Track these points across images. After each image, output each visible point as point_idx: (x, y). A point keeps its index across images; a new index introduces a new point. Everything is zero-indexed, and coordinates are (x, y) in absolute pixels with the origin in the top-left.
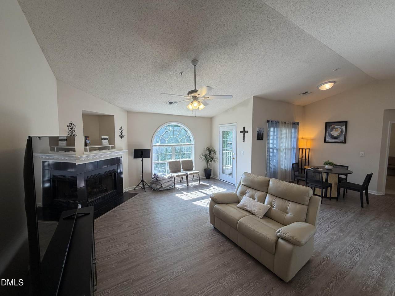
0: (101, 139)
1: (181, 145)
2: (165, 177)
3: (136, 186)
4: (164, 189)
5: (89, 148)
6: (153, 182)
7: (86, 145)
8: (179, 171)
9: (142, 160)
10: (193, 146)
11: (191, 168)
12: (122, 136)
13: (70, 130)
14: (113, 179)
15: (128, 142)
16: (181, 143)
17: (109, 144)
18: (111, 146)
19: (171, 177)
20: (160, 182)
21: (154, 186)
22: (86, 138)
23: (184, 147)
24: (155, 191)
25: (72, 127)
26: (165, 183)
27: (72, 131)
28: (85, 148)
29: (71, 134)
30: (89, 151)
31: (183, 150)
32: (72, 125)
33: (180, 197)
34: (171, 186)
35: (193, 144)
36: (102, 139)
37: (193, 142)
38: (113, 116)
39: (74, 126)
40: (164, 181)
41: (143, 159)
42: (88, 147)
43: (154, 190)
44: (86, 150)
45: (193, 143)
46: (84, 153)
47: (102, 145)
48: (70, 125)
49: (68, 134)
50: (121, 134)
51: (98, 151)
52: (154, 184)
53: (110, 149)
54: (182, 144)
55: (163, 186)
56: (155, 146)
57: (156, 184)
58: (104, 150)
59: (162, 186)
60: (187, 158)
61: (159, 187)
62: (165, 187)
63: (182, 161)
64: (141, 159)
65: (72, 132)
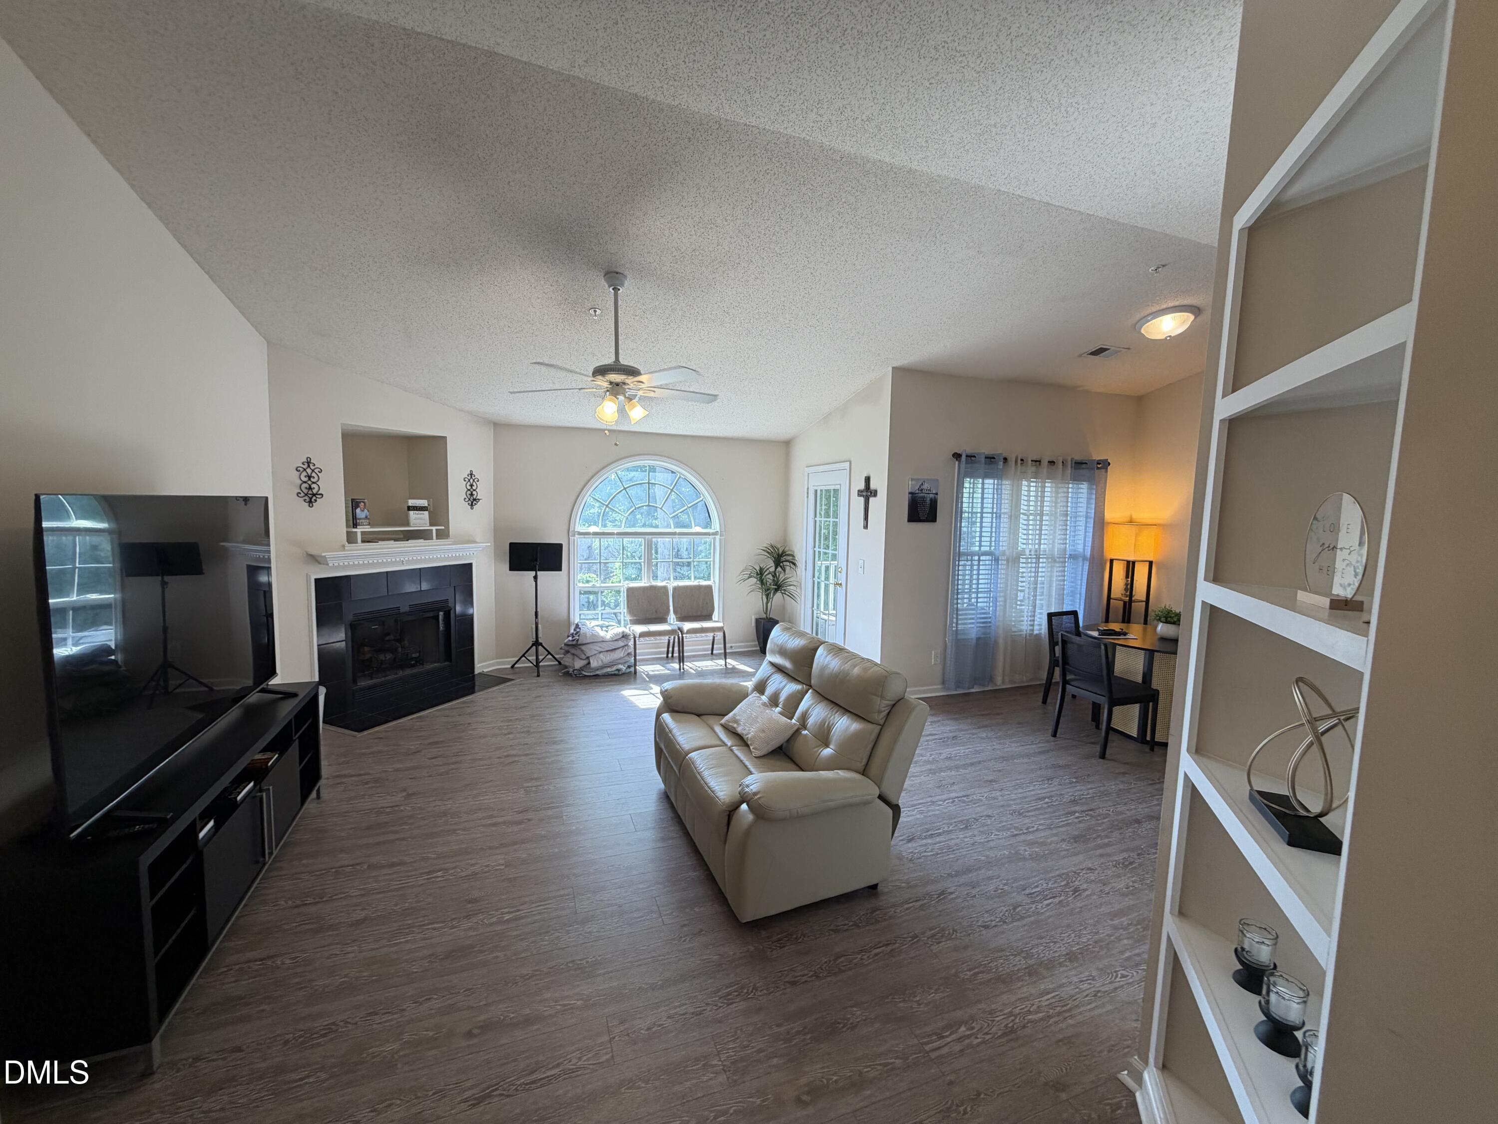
0: (406, 508)
1: (674, 534)
2: (602, 633)
3: (515, 657)
4: (598, 673)
5: (362, 532)
6: (567, 648)
7: (354, 522)
8: (662, 620)
9: (535, 578)
10: (718, 537)
11: (705, 613)
12: (472, 500)
13: (305, 479)
14: (441, 628)
15: (496, 520)
16: (675, 527)
17: (431, 525)
18: (434, 528)
19: (623, 637)
20: (583, 648)
21: (567, 660)
22: (354, 504)
23: (685, 540)
24: (571, 675)
25: (309, 471)
26: (601, 652)
27: (309, 482)
28: (347, 532)
29: (306, 491)
30: (363, 541)
31: (684, 554)
32: (309, 466)
33: (631, 698)
34: (621, 667)
35: (716, 533)
36: (410, 508)
37: (716, 526)
38: (444, 439)
39: (316, 471)
40: (597, 648)
41: (539, 573)
42: (359, 530)
43: (567, 674)
44: (351, 538)
45: (718, 530)
46: (344, 546)
47: (408, 524)
48: (305, 467)
49: (300, 491)
50: (472, 495)
51: (392, 542)
52: (569, 655)
53: (432, 539)
54: (678, 530)
55: (591, 661)
56: (580, 534)
57: (573, 655)
58: (410, 541)
59: (589, 663)
60: (695, 578)
61: (579, 664)
62: (602, 668)
63: (675, 589)
64: (533, 573)
65: (310, 486)
